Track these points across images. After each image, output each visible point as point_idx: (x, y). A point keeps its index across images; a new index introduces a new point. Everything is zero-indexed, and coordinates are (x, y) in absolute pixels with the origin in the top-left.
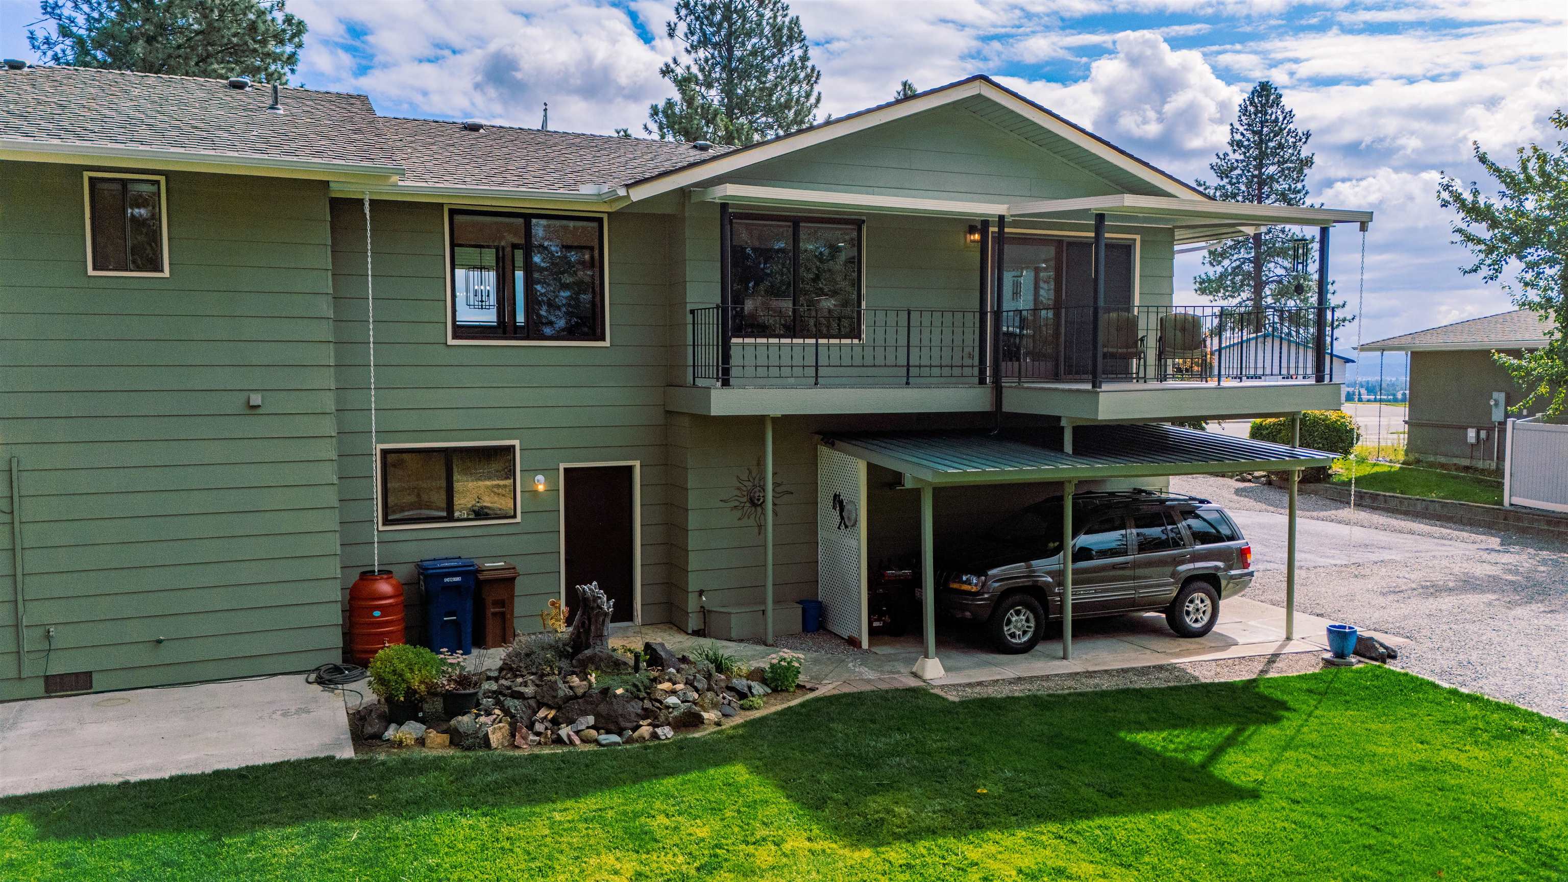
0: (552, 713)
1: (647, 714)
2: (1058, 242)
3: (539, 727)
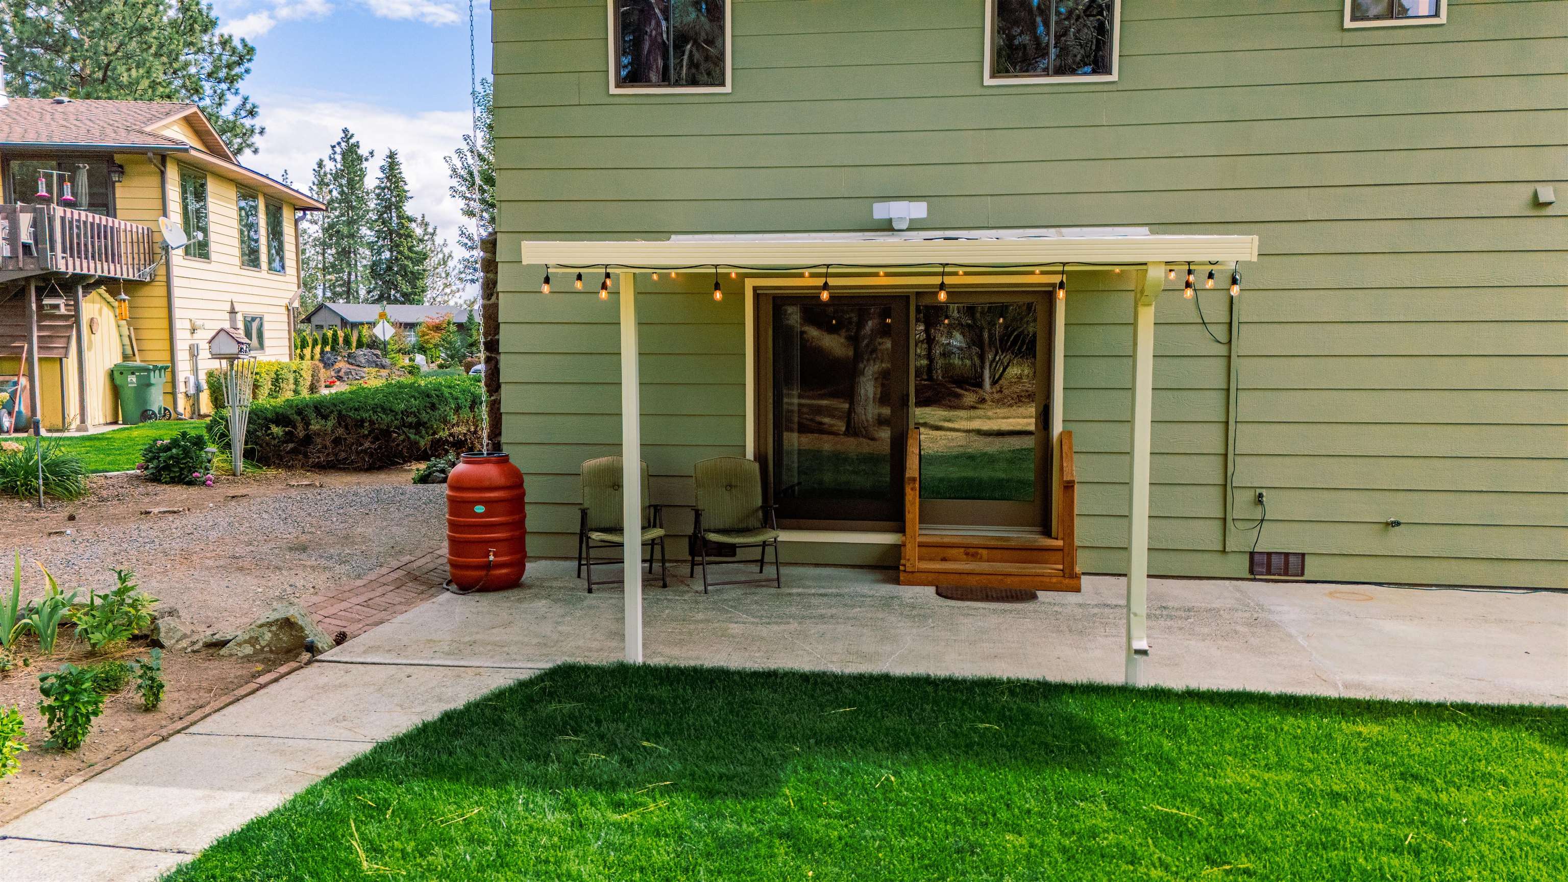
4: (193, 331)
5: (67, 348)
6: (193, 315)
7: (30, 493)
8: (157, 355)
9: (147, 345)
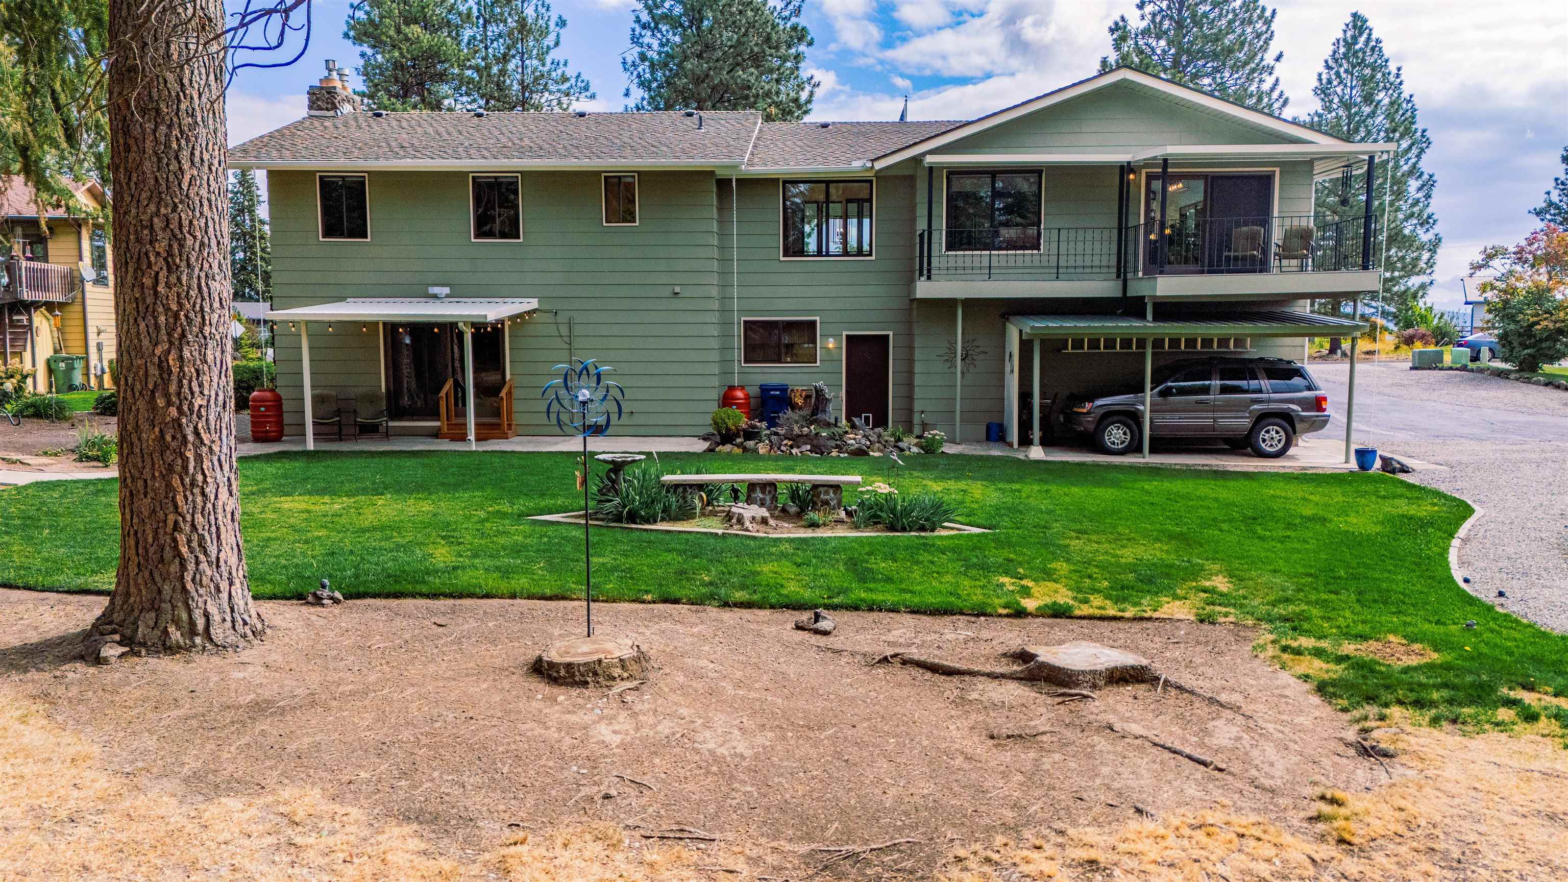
0: (790, 443)
1: (837, 446)
2: (1205, 177)
3: (783, 448)
4: (99, 334)
5: (25, 346)
6: (98, 323)
7: (48, 416)
8: (76, 349)
9: (70, 343)
